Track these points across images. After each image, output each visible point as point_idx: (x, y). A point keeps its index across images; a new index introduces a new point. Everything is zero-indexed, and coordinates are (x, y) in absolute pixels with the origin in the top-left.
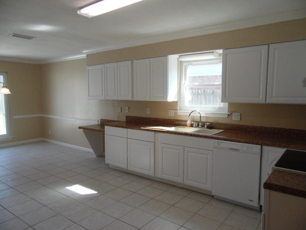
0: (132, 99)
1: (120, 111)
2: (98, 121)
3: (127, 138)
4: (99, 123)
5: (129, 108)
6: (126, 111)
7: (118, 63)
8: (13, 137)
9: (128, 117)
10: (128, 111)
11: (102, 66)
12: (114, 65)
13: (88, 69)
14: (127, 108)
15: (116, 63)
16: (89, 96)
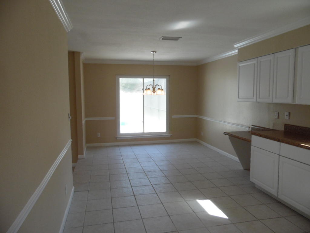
0: (293, 102)
1: (277, 118)
2: (249, 128)
3: (280, 155)
4: (250, 130)
5: (289, 113)
6: (286, 118)
7: (275, 54)
8: (171, 135)
9: (286, 126)
10: (288, 118)
11: (254, 62)
12: (270, 57)
13: (239, 66)
14: (287, 113)
15: (273, 54)
16: (239, 98)
